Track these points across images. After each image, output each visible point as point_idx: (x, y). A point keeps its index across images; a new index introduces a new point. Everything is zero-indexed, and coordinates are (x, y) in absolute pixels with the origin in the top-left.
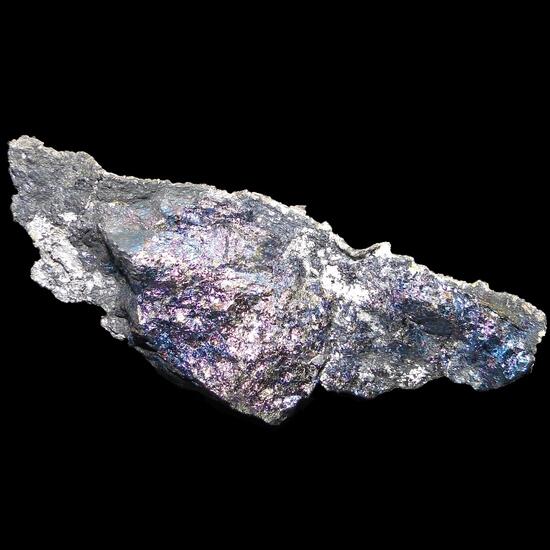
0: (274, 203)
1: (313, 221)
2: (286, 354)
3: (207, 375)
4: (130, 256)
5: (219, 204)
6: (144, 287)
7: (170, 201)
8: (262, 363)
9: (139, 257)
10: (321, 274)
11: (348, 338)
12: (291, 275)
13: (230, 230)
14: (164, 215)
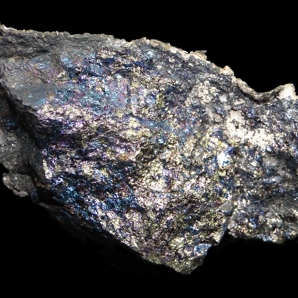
0: (174, 50)
1: (214, 66)
2: (194, 202)
3: (117, 227)
4: (35, 110)
5: (118, 54)
6: (49, 141)
7: (69, 53)
8: (171, 212)
9: (44, 110)
10: (224, 120)
11: (255, 184)
12: (194, 123)
13: (131, 79)
14: (65, 68)
